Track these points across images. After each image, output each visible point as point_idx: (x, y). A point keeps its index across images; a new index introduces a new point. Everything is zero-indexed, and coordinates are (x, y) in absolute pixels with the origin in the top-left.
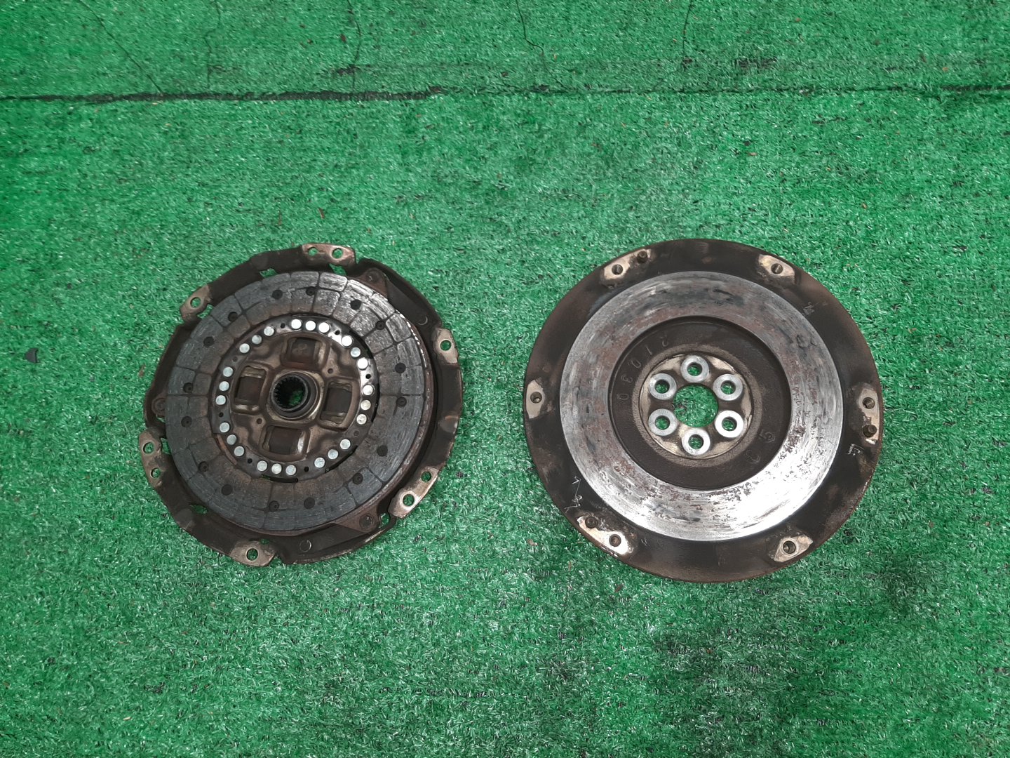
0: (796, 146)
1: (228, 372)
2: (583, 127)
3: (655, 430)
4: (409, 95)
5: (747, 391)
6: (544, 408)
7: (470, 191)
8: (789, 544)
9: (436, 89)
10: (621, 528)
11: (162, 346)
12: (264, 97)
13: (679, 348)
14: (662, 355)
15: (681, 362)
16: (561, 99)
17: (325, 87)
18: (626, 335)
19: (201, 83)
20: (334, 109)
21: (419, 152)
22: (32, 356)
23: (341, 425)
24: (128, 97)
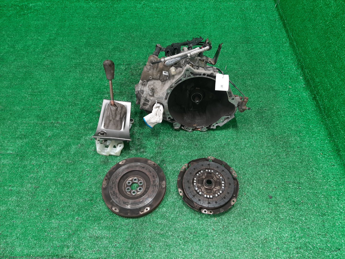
3: (142, 181)
5: (125, 188)
10: (150, 164)
13: (136, 196)
14: (140, 194)
18: (146, 196)
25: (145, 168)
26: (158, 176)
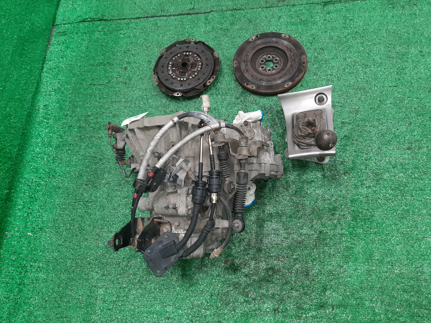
0: (291, 16)
1: (171, 63)
2: (244, 16)
4: (206, 13)
5: (280, 60)
6: (237, 65)
7: (220, 30)
8: (288, 84)
9: (212, 11)
10: (253, 85)
11: (154, 64)
12: (174, 15)
13: (265, 54)
14: (262, 55)
15: (266, 56)
16: (240, 11)
17: (188, 12)
19: (160, 14)
20: (190, 17)
21: (209, 23)
22: (126, 68)
23: (195, 70)
24: (143, 18)
25: (258, 79)
26: (243, 71)
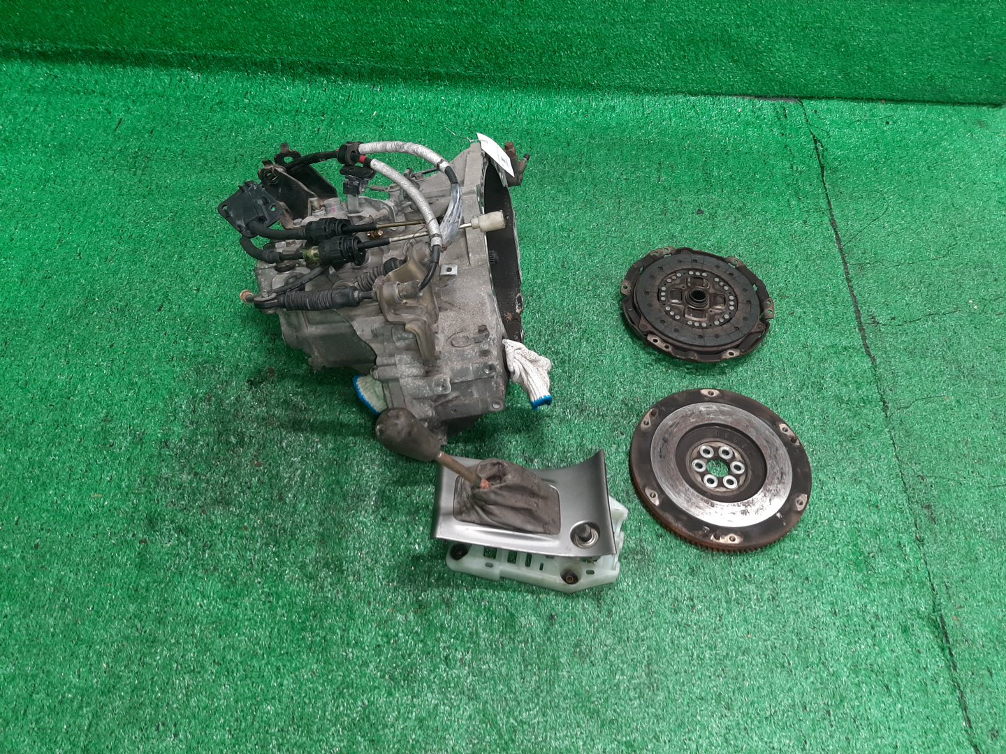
1: (704, 274)
3: (702, 447)
4: (867, 348)
6: (706, 396)
8: (654, 496)
9: (873, 359)
10: (653, 425)
12: (850, 287)
13: (747, 459)
15: (740, 461)
16: (882, 416)
17: (863, 312)
19: (851, 262)
21: (835, 353)
22: (700, 212)
23: (687, 316)
24: (837, 234)
25: (667, 436)
